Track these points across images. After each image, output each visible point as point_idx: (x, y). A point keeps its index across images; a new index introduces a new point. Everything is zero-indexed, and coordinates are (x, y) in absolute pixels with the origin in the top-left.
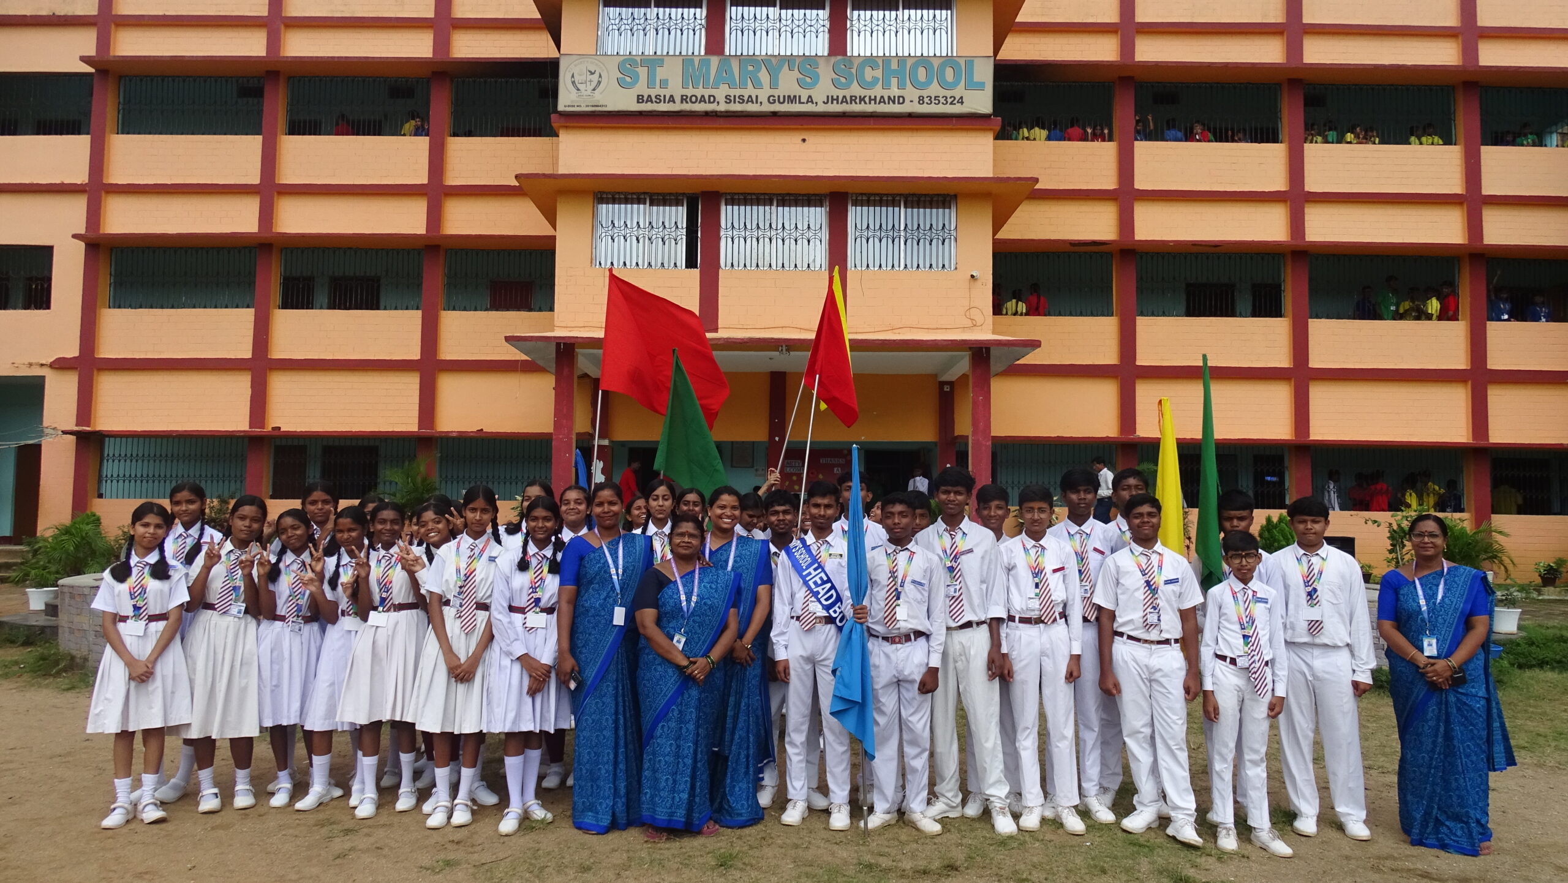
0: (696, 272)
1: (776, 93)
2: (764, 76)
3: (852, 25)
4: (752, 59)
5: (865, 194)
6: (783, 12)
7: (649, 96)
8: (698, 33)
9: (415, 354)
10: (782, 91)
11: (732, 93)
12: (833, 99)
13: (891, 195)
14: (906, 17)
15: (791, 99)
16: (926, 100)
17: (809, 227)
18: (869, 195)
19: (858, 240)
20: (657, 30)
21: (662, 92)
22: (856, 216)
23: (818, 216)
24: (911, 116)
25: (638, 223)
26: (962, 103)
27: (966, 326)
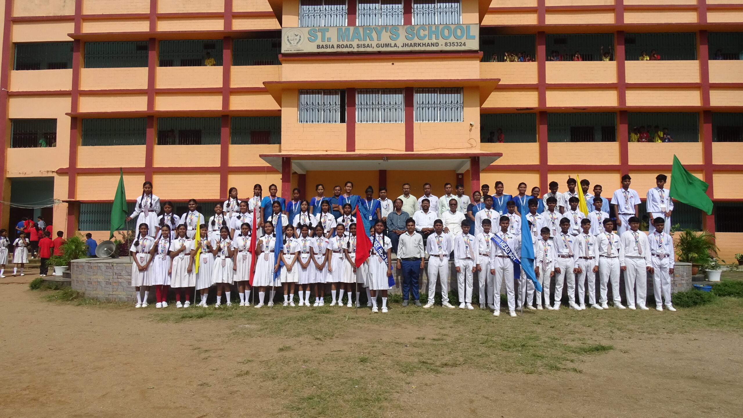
0: (345, 125)
1: (380, 42)
2: (374, 35)
3: (414, 11)
4: (369, 27)
5: (421, 88)
6: (383, 6)
7: (323, 45)
8: (344, 16)
9: (218, 164)
10: (382, 42)
11: (360, 43)
12: (406, 45)
13: (433, 88)
14: (439, 7)
15: (387, 45)
16: (449, 44)
17: (396, 103)
18: (423, 88)
19: (418, 109)
20: (325, 15)
21: (328, 43)
22: (418, 98)
23: (400, 98)
24: (441, 52)
25: (318, 103)
26: (465, 45)
27: (468, 147)
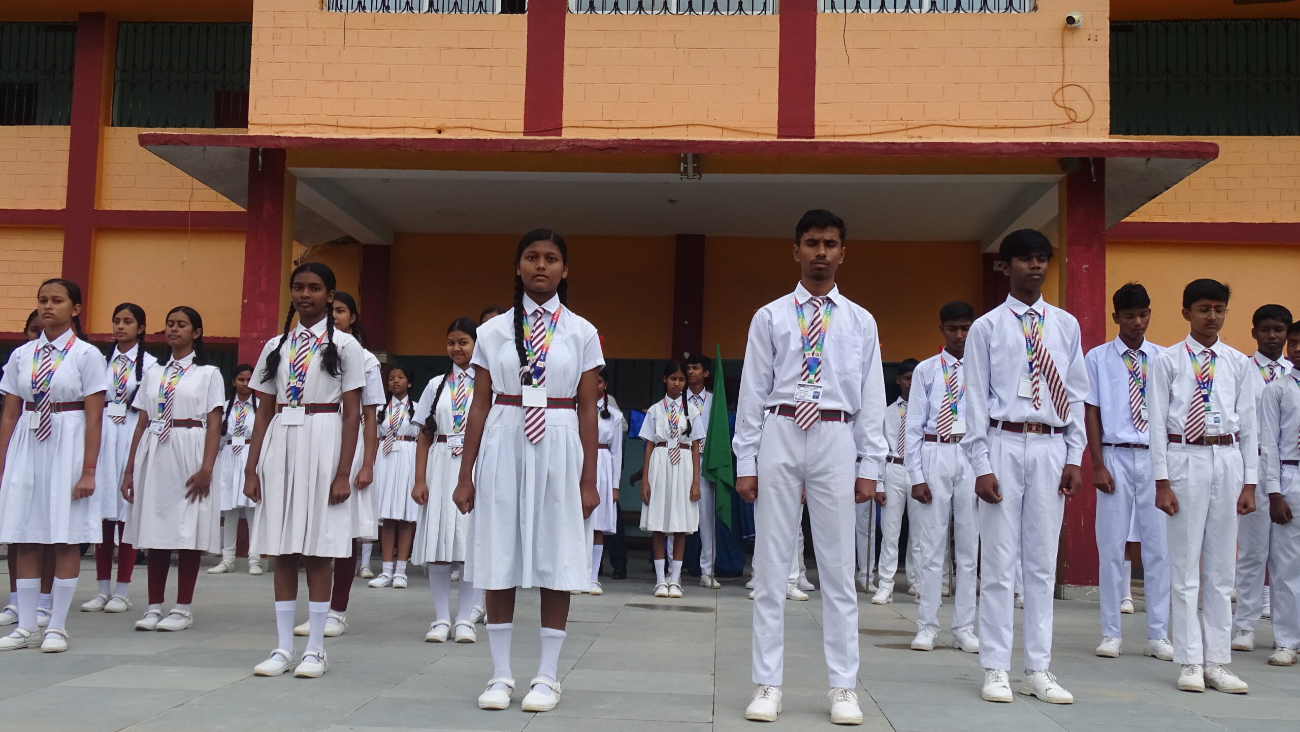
0: (520, 21)
9: (57, 200)
27: (1054, 122)
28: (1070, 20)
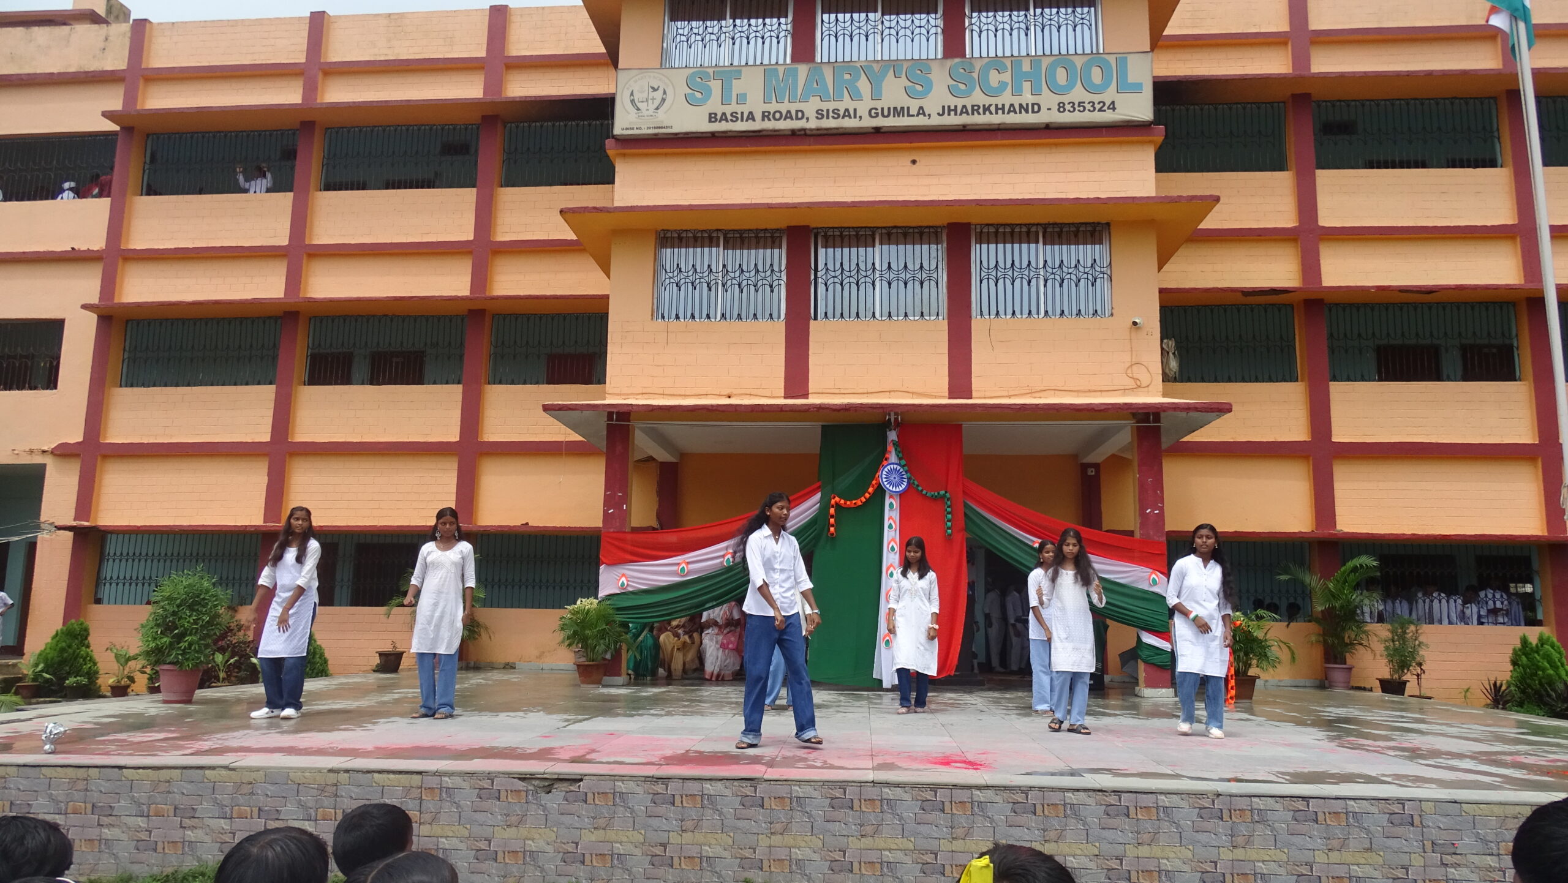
1: (879, 105)
2: (863, 85)
3: (971, 27)
4: (848, 66)
5: (994, 228)
6: (886, 17)
7: (724, 114)
8: (782, 41)
9: (453, 435)
10: (885, 103)
11: (825, 106)
12: (950, 110)
13: (1027, 226)
14: (1038, 16)
15: (898, 112)
16: (1068, 107)
17: (922, 267)
18: (999, 228)
19: (985, 282)
20: (733, 38)
21: (739, 109)
22: (982, 255)
23: (934, 254)
24: (1048, 127)
25: (709, 267)
26: (1114, 109)
27: (1127, 387)
28: (1135, 323)
